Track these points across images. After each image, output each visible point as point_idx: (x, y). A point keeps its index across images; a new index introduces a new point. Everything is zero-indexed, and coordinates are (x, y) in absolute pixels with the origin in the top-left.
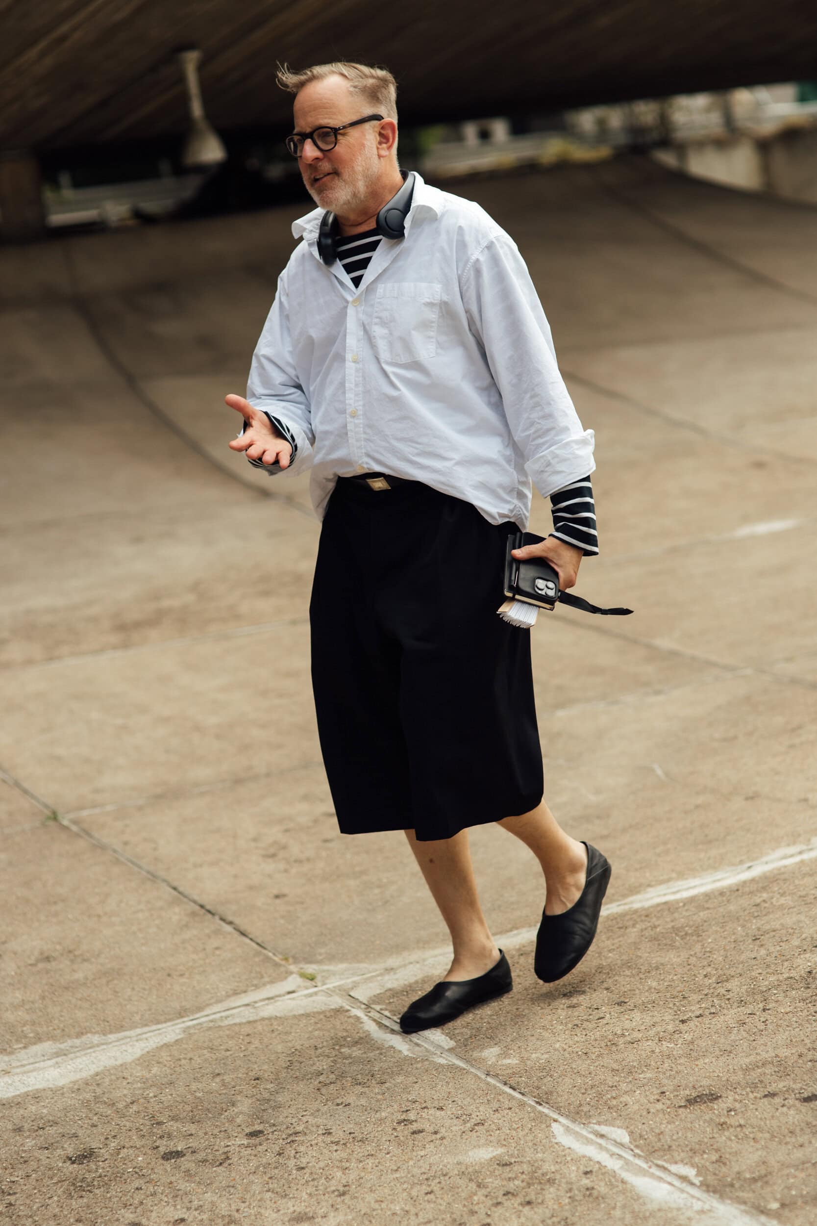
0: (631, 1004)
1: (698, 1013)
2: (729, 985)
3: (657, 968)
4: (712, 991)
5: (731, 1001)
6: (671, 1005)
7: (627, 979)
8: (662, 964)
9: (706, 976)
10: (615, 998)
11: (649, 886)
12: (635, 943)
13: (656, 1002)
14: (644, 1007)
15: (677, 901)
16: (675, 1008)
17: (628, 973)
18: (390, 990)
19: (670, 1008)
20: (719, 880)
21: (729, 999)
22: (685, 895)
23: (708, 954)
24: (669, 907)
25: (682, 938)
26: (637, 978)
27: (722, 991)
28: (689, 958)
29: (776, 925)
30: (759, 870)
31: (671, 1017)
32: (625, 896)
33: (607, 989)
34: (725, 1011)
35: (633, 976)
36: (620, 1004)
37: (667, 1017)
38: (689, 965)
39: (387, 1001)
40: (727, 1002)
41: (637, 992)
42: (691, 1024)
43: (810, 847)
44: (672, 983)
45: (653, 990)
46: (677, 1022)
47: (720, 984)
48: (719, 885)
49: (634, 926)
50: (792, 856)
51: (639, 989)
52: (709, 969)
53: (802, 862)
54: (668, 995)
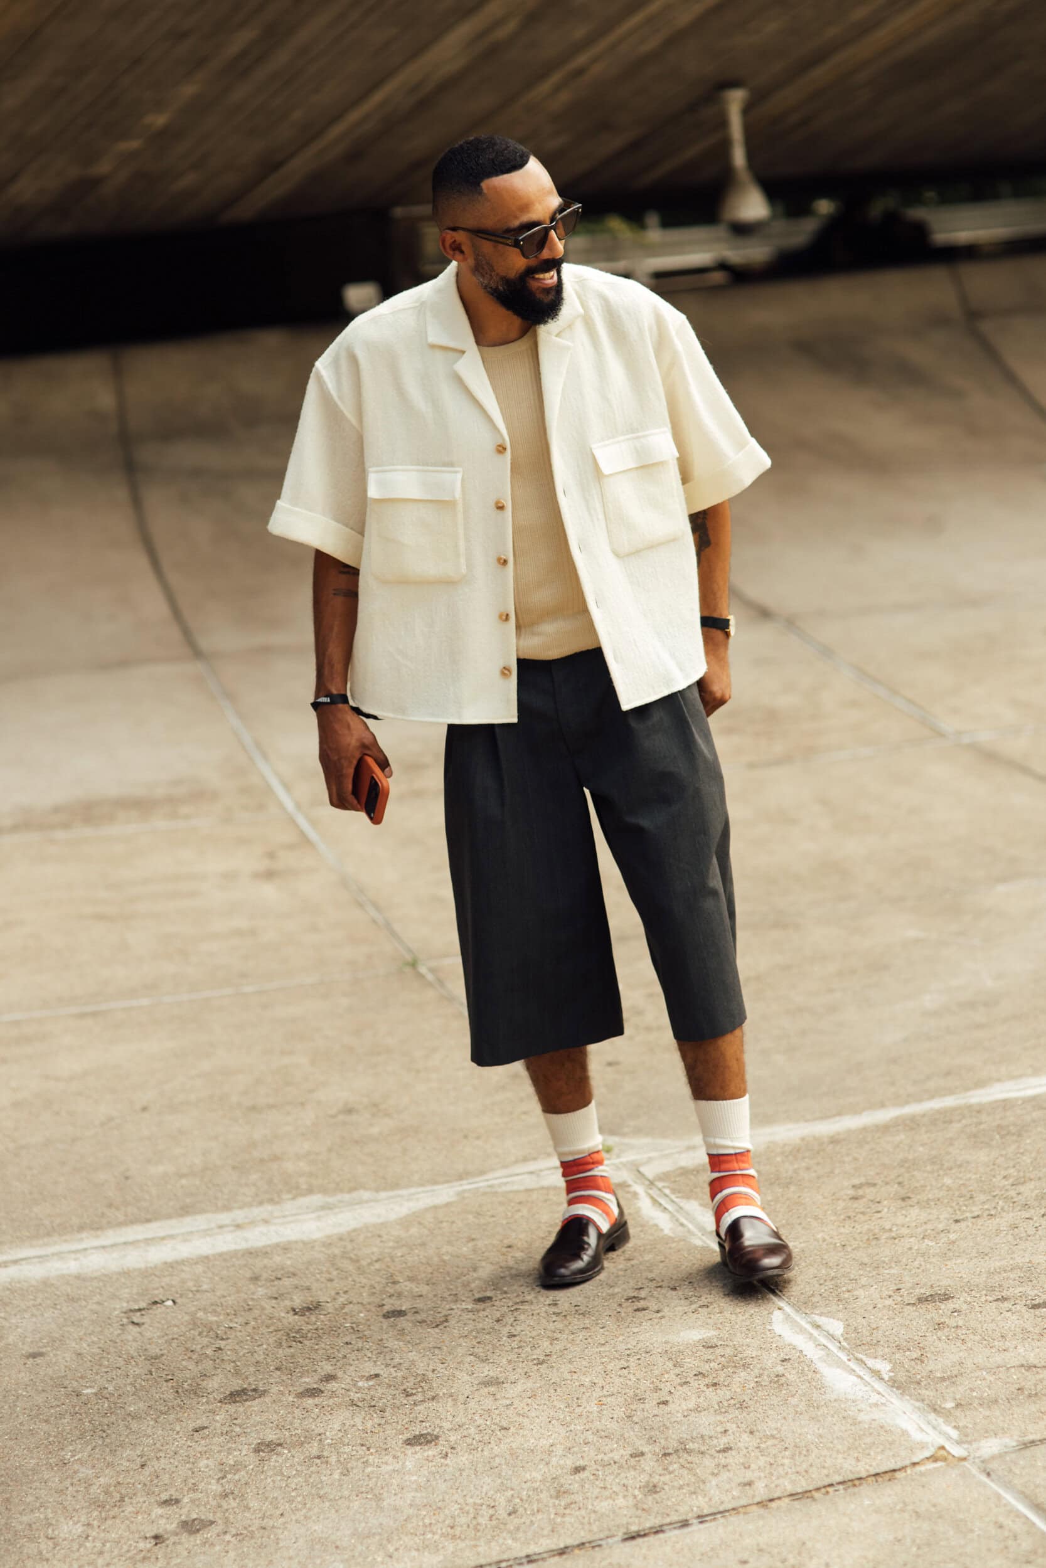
0: (914, 1200)
1: (976, 1214)
2: (1021, 1189)
3: (960, 1166)
4: (1003, 1192)
5: (1015, 1204)
6: (954, 1204)
7: (925, 1175)
8: (968, 1162)
9: (1005, 1177)
10: (903, 1192)
11: (999, 1080)
12: (951, 1139)
13: (941, 1200)
14: (925, 1205)
15: (1017, 1099)
16: (957, 1207)
17: (929, 1168)
18: (682, 1168)
19: (951, 1207)
21: (1014, 1202)
22: (1030, 1093)
23: (1018, 1155)
24: (1006, 1105)
25: (1002, 1137)
26: (936, 1174)
27: (1012, 1193)
28: (997, 1158)
31: (947, 1216)
32: (967, 1089)
33: (899, 1183)
34: (1004, 1214)
35: (932, 1172)
36: (903, 1199)
37: (944, 1215)
38: (994, 1164)
39: (673, 1179)
40: (1011, 1205)
41: (928, 1188)
42: (963, 1225)
44: (967, 1183)
45: (944, 1188)
46: (951, 1221)
47: (1014, 1187)
49: (960, 1121)
51: (931, 1185)
52: (1012, 1171)
54: (957, 1193)
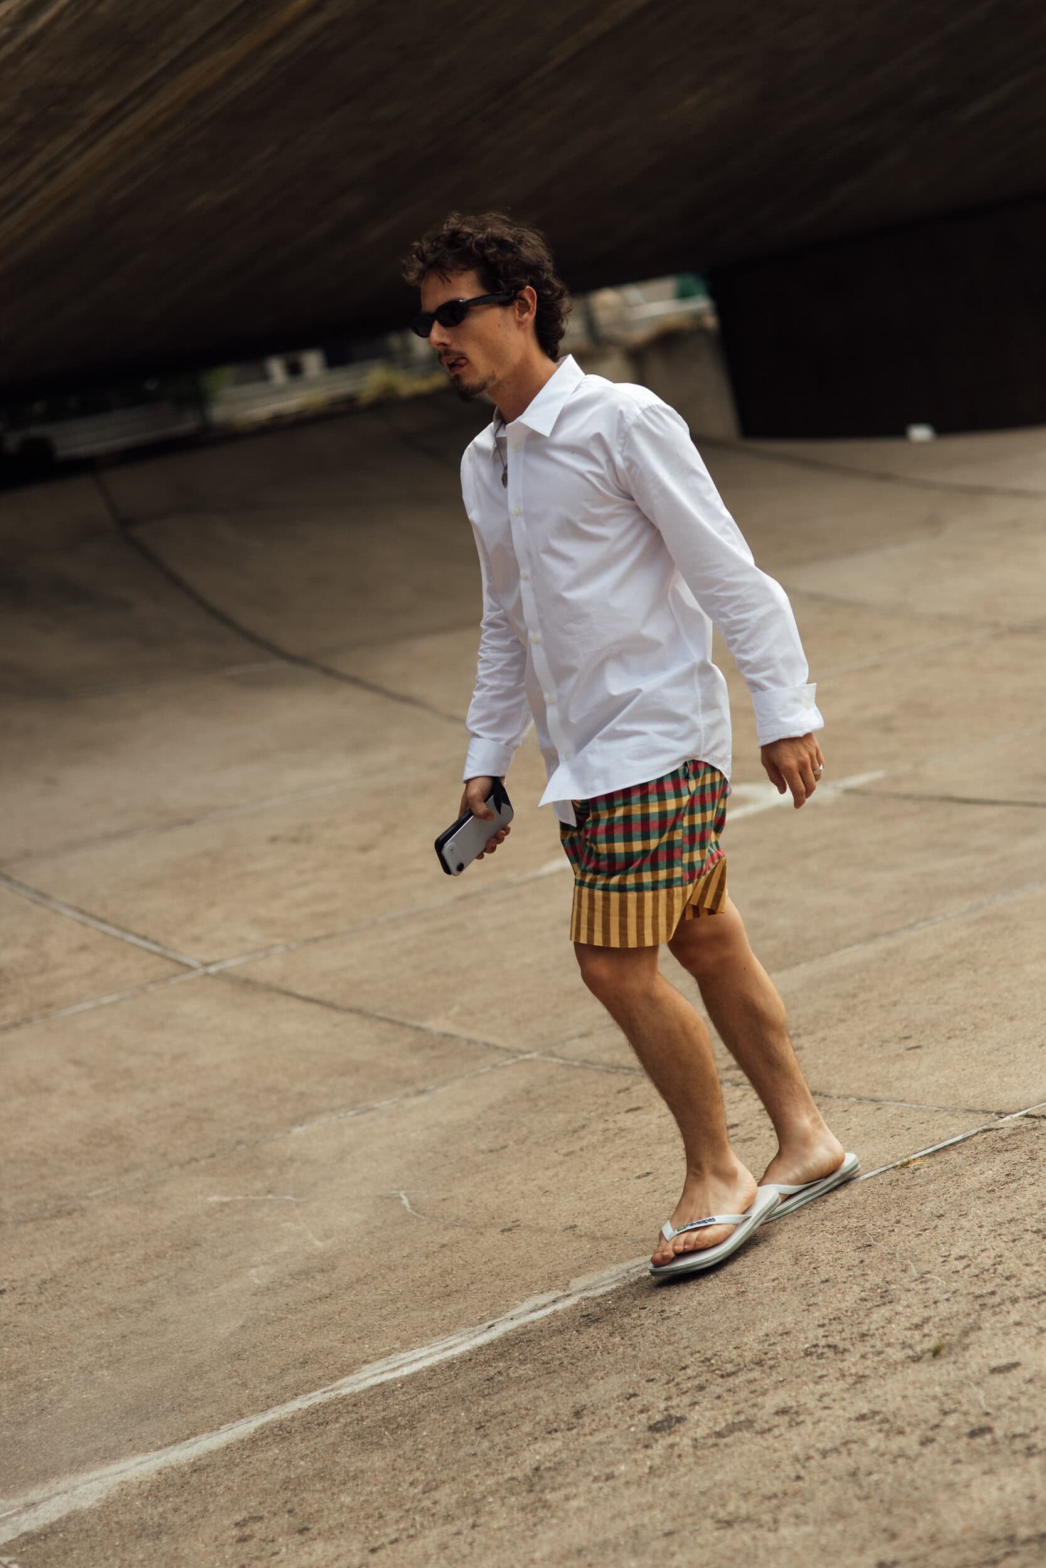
0: (315, 1531)
1: (393, 1537)
2: (436, 1495)
3: (355, 1477)
4: (416, 1504)
5: (435, 1517)
6: (363, 1529)
7: (317, 1495)
8: (362, 1471)
9: (411, 1484)
10: (297, 1523)
11: (365, 1362)
12: (334, 1444)
13: (346, 1525)
14: (328, 1535)
15: (395, 1381)
16: (367, 1533)
17: (319, 1486)
18: (26, 1534)
19: (361, 1533)
20: (451, 1348)
21: (433, 1515)
22: (406, 1371)
23: (419, 1453)
24: (383, 1391)
25: (393, 1432)
26: (329, 1493)
27: (427, 1503)
28: (395, 1460)
29: (507, 1405)
30: (502, 1328)
31: (359, 1546)
32: (333, 1379)
33: (290, 1512)
34: (427, 1532)
35: (324, 1490)
36: (302, 1531)
37: (355, 1546)
38: (394, 1470)
39: (19, 1551)
40: (431, 1519)
41: (326, 1513)
42: (382, 1554)
43: (567, 1293)
44: (370, 1498)
45: (344, 1509)
46: (366, 1552)
47: (427, 1495)
48: (449, 1354)
49: (337, 1420)
50: (545, 1306)
51: (329, 1509)
52: (417, 1474)
53: (555, 1313)
54: (362, 1514)
